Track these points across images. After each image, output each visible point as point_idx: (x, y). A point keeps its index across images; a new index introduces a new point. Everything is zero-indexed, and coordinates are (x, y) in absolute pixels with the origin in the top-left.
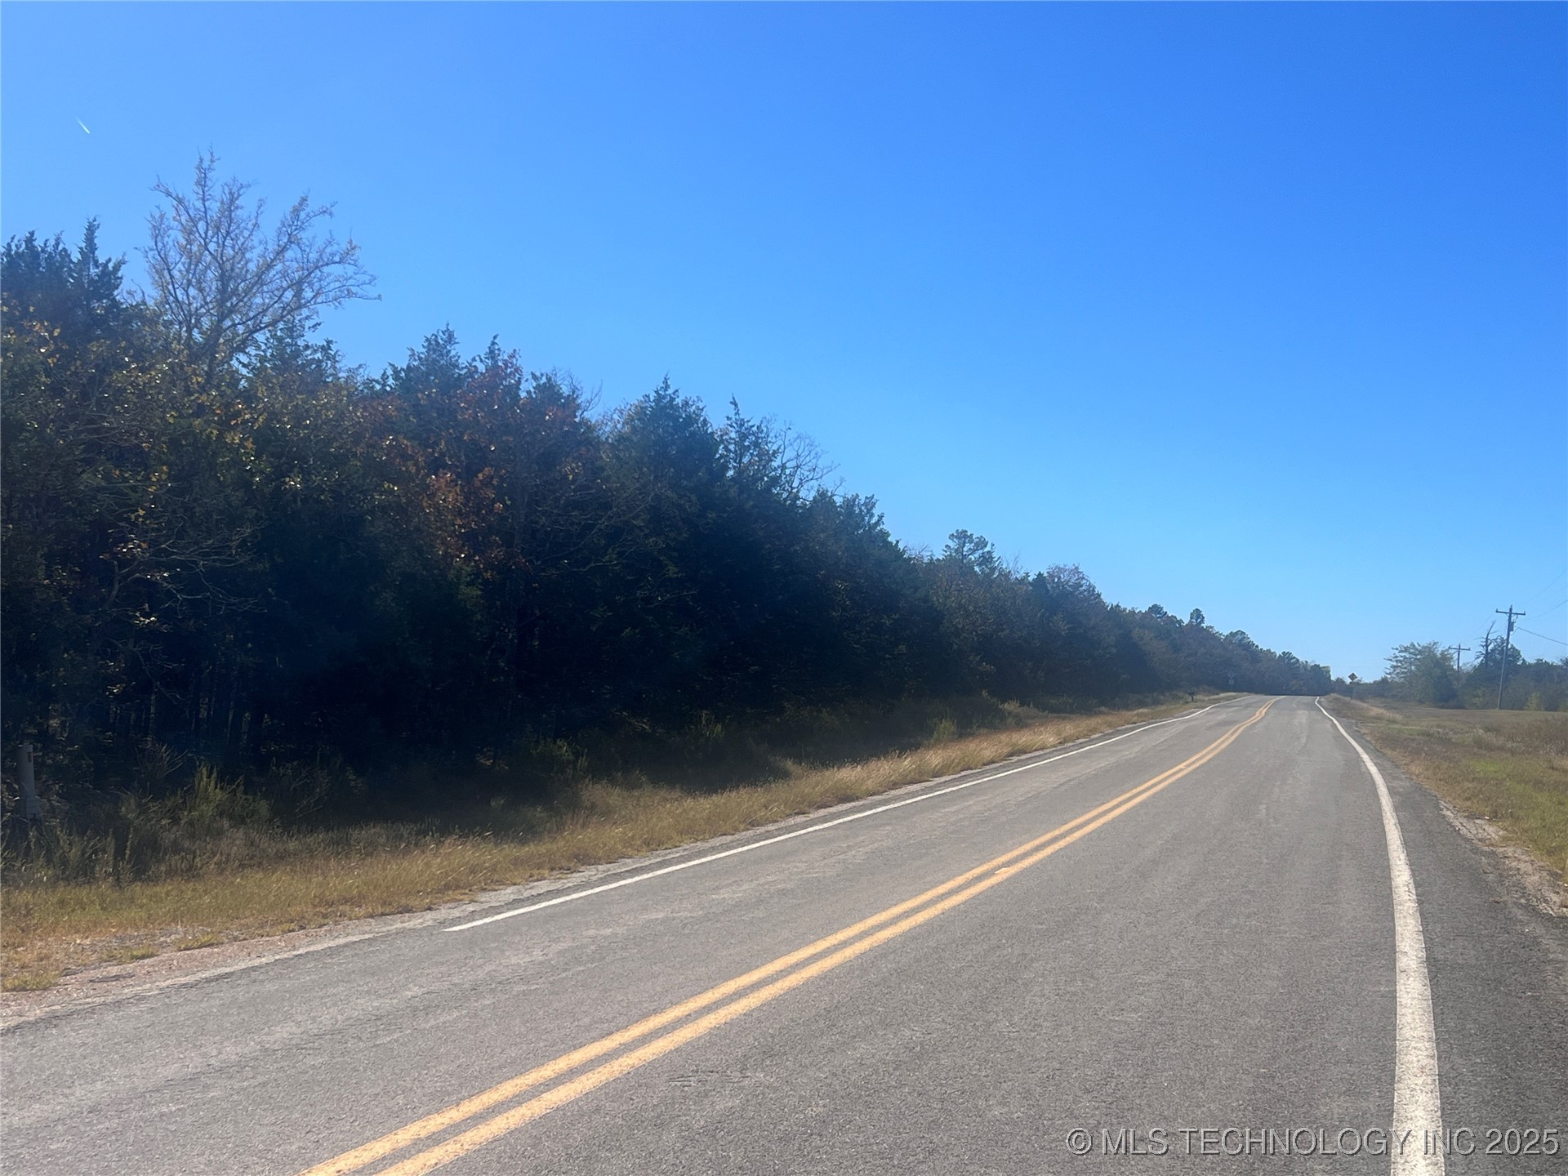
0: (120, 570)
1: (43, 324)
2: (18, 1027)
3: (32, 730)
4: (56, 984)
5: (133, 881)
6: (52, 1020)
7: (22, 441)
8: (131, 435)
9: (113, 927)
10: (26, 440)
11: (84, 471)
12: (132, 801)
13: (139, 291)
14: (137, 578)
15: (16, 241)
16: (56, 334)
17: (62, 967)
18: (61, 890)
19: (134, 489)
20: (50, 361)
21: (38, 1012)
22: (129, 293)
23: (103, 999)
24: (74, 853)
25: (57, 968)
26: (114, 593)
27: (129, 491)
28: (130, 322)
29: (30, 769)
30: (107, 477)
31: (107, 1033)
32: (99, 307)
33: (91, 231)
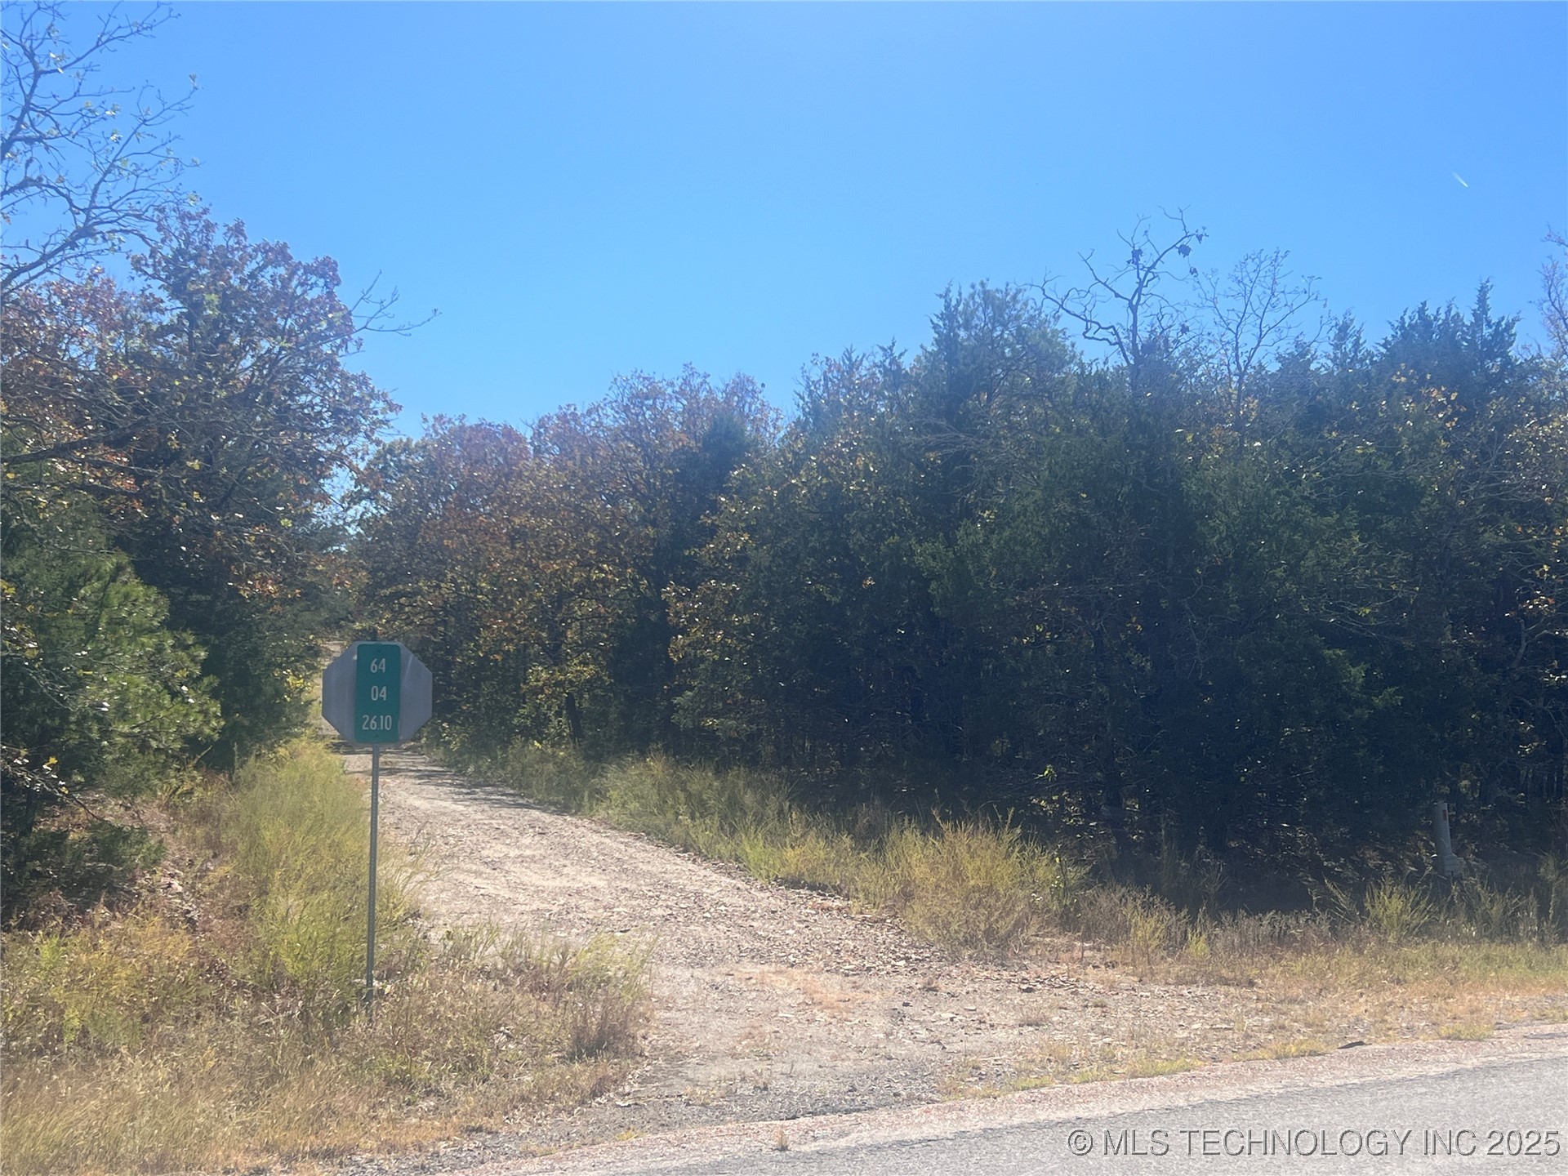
0: (1526, 627)
1: (1440, 389)
2: (1456, 1073)
3: (1446, 790)
4: (1490, 1037)
5: (1558, 943)
6: (1489, 1069)
7: (1424, 506)
8: (1534, 489)
9: (1542, 986)
10: (1428, 504)
11: (1485, 531)
12: (1551, 862)
13: (1535, 345)
14: (1546, 635)
15: (1409, 313)
16: (1453, 398)
17: (1494, 1022)
18: (1485, 948)
19: (1538, 544)
20: (1448, 425)
21: (1475, 1061)
22: (1524, 347)
23: (1539, 1055)
24: (1496, 911)
25: (1489, 1022)
26: (1522, 651)
27: (1533, 547)
28: (1525, 378)
29: (1445, 826)
30: (1510, 534)
31: (1548, 1088)
32: (1494, 367)
33: (1483, 291)
